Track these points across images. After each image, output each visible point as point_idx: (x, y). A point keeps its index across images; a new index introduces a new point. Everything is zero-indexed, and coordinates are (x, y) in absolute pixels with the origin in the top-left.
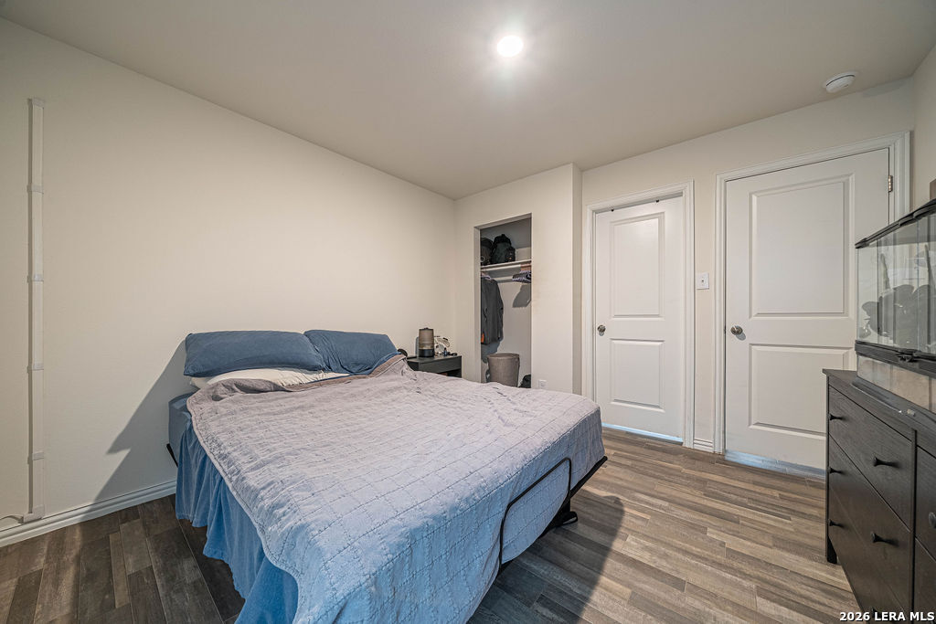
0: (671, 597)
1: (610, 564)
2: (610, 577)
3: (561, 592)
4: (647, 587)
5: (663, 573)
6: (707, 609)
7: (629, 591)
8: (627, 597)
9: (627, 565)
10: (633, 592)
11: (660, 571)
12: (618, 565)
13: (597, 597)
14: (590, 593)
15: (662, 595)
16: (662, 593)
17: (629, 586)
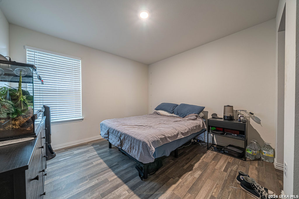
0: (101, 190)
1: (119, 181)
2: (116, 178)
3: (117, 167)
4: (107, 186)
5: (109, 194)
6: (92, 196)
7: (109, 180)
8: (108, 179)
9: (117, 185)
10: (109, 181)
11: (110, 193)
12: (118, 183)
13: (112, 173)
14: (114, 172)
15: (103, 188)
16: (104, 188)
17: (111, 181)
